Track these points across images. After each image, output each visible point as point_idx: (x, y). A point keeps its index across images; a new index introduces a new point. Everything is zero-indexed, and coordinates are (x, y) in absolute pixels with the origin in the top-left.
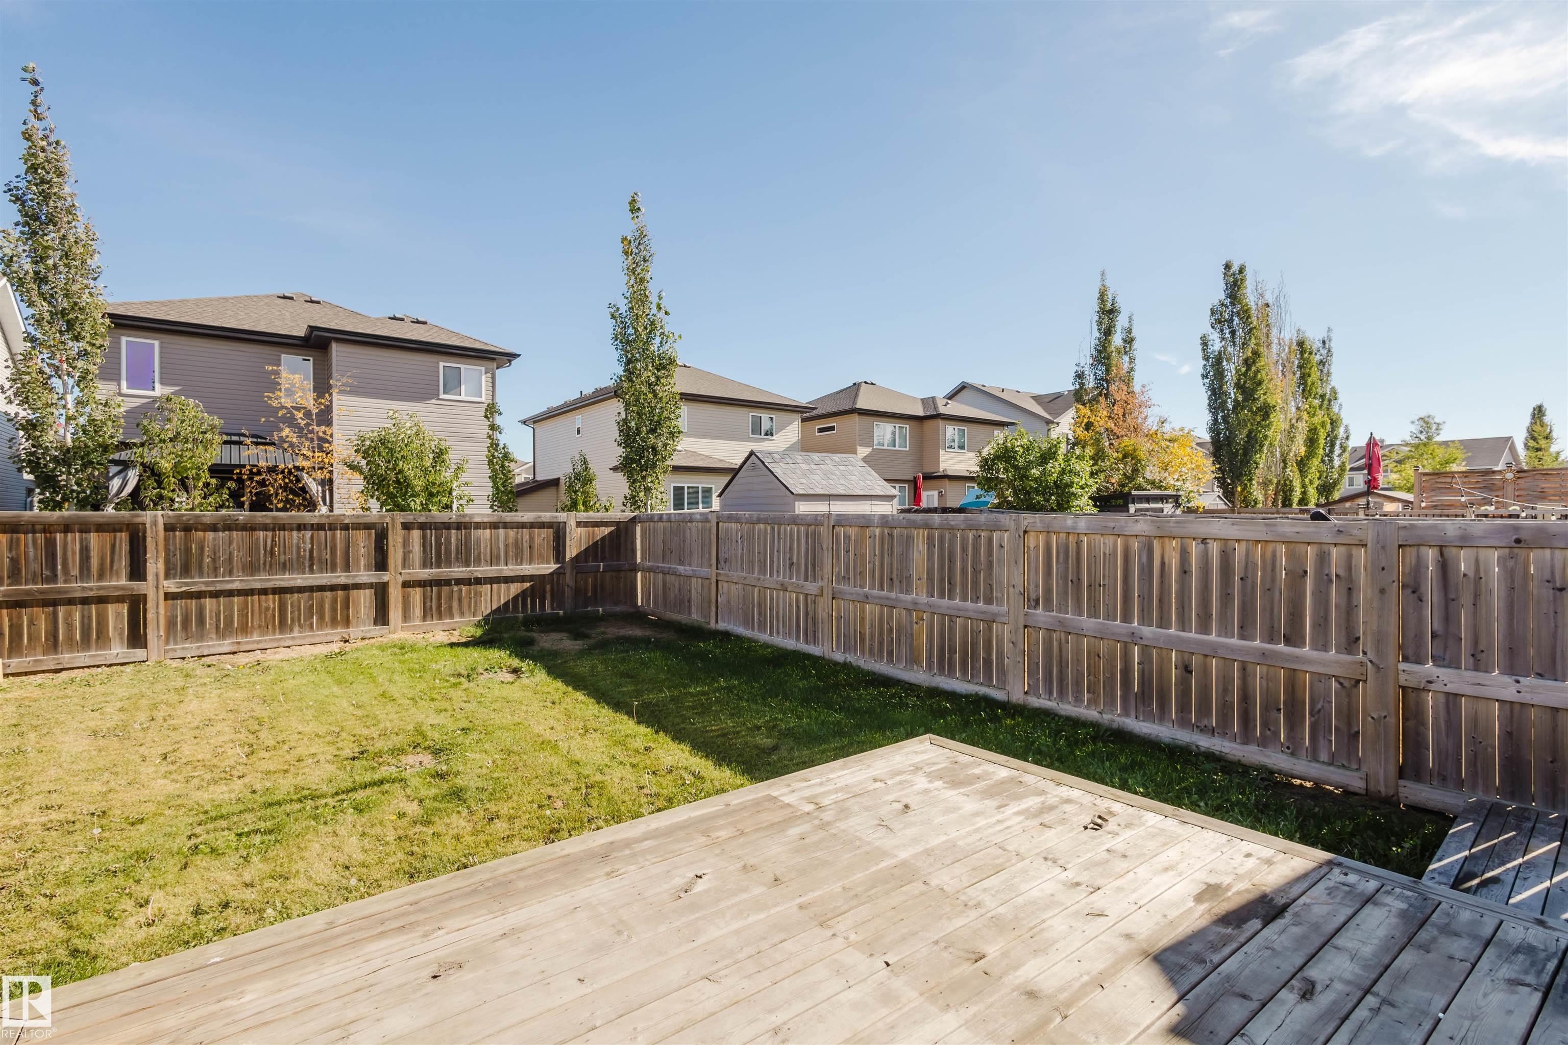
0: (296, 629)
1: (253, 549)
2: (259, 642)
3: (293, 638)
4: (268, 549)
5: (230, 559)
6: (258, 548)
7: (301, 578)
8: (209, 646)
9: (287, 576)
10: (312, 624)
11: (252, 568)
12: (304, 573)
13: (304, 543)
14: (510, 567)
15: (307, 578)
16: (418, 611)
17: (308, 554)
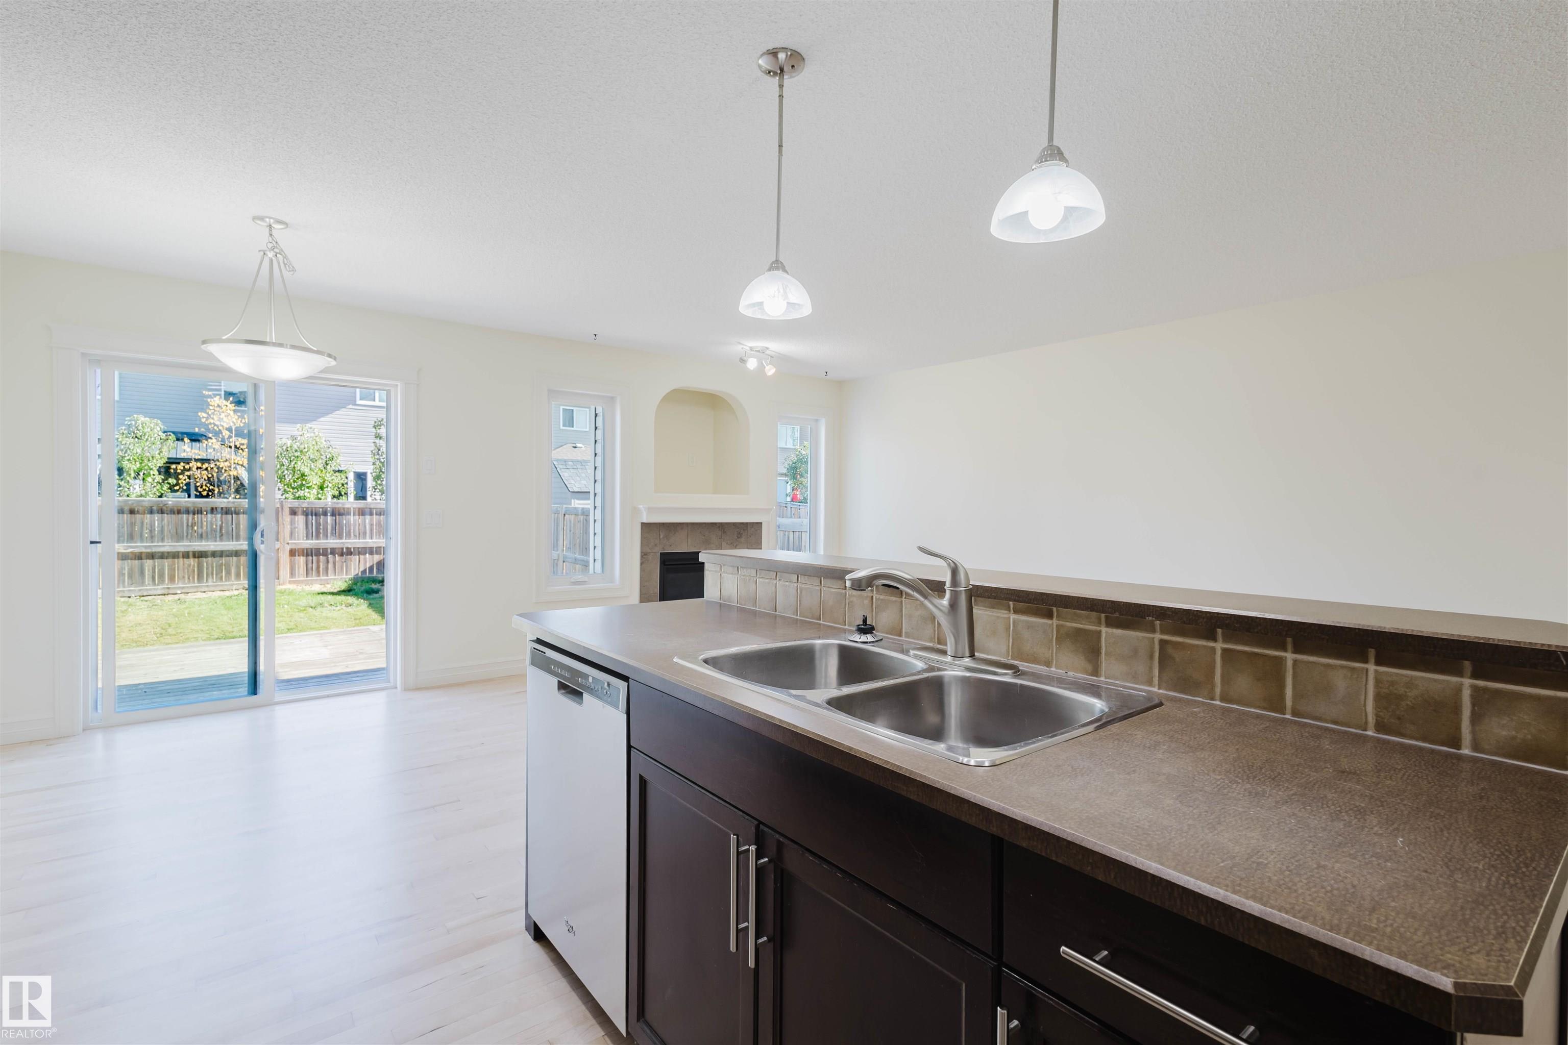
0: (210, 580)
1: (178, 525)
2: (183, 588)
3: (208, 586)
4: (190, 524)
6: (182, 526)
7: (214, 545)
8: (147, 590)
9: (203, 543)
10: (222, 577)
11: (178, 537)
12: (216, 541)
13: (216, 521)
14: (373, 540)
15: (217, 545)
16: (302, 569)
17: (218, 528)
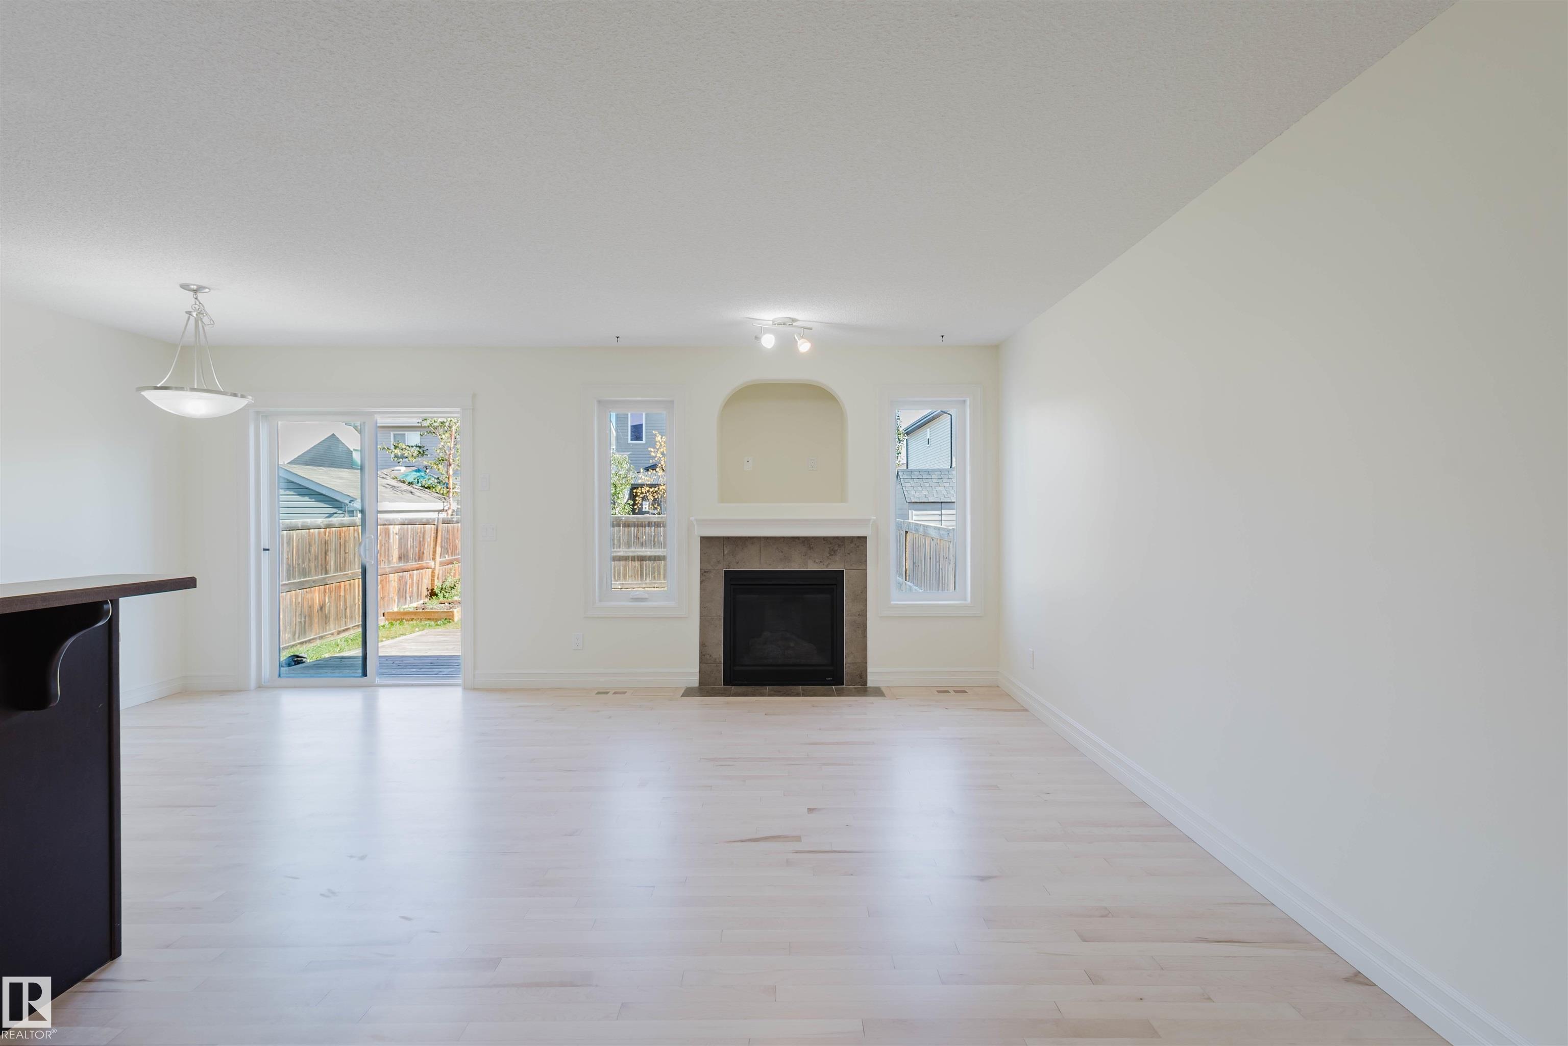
0: (648, 579)
1: (629, 535)
2: (631, 584)
3: (646, 583)
4: (635, 535)
5: (619, 541)
6: (631, 534)
7: (650, 551)
9: (644, 550)
10: (655, 577)
11: (629, 545)
12: (651, 549)
13: (651, 532)
15: (652, 551)
17: (651, 538)
